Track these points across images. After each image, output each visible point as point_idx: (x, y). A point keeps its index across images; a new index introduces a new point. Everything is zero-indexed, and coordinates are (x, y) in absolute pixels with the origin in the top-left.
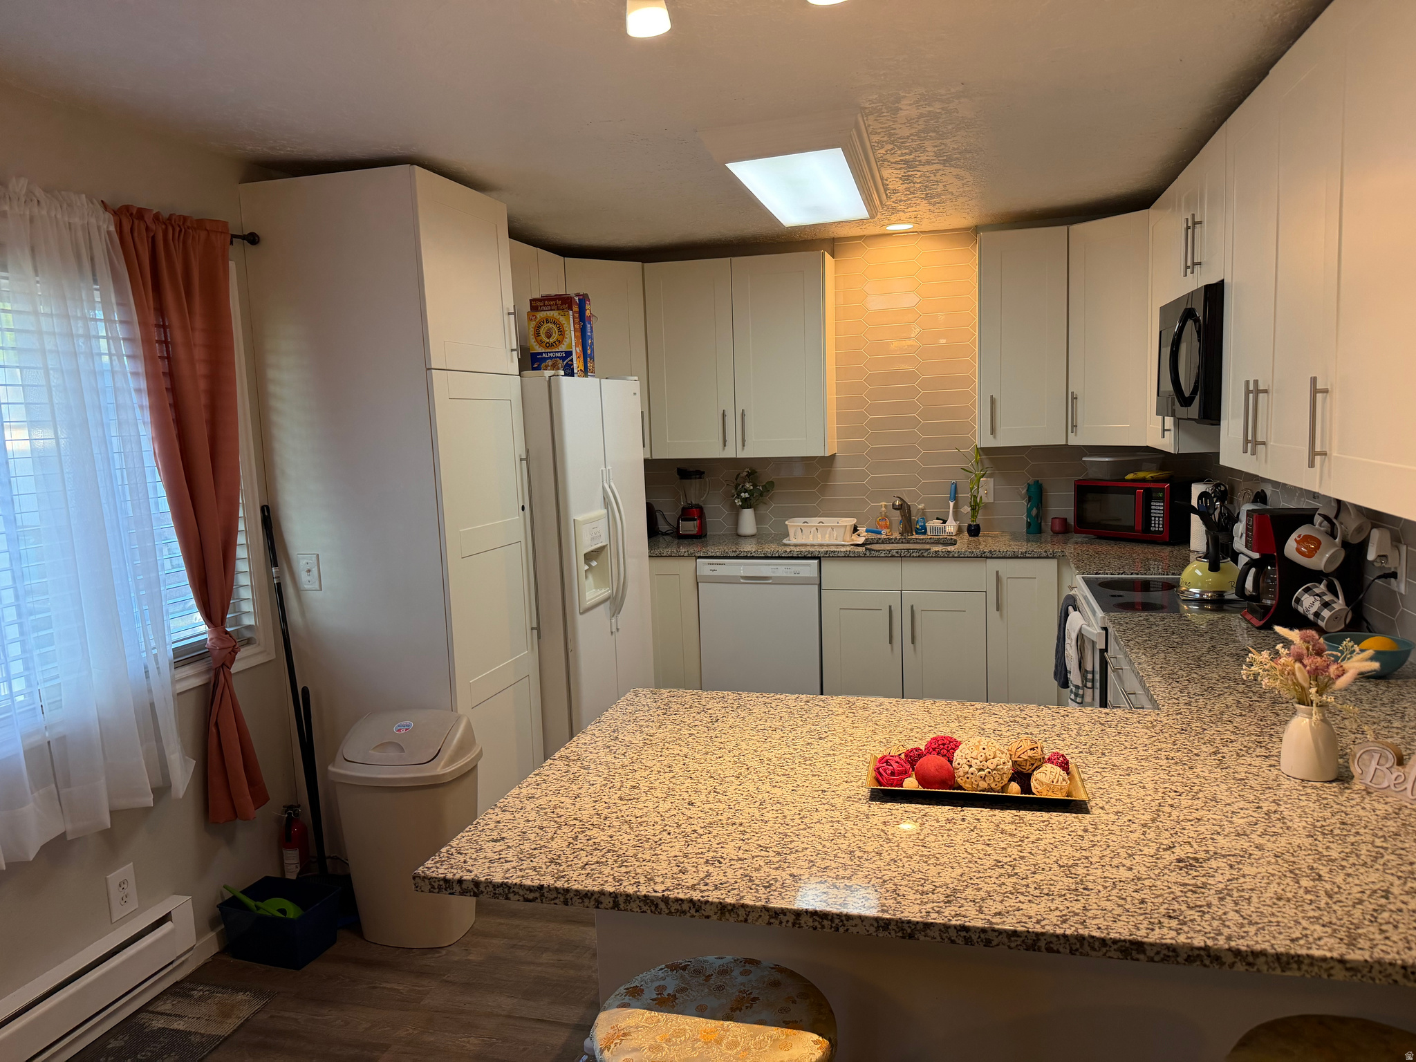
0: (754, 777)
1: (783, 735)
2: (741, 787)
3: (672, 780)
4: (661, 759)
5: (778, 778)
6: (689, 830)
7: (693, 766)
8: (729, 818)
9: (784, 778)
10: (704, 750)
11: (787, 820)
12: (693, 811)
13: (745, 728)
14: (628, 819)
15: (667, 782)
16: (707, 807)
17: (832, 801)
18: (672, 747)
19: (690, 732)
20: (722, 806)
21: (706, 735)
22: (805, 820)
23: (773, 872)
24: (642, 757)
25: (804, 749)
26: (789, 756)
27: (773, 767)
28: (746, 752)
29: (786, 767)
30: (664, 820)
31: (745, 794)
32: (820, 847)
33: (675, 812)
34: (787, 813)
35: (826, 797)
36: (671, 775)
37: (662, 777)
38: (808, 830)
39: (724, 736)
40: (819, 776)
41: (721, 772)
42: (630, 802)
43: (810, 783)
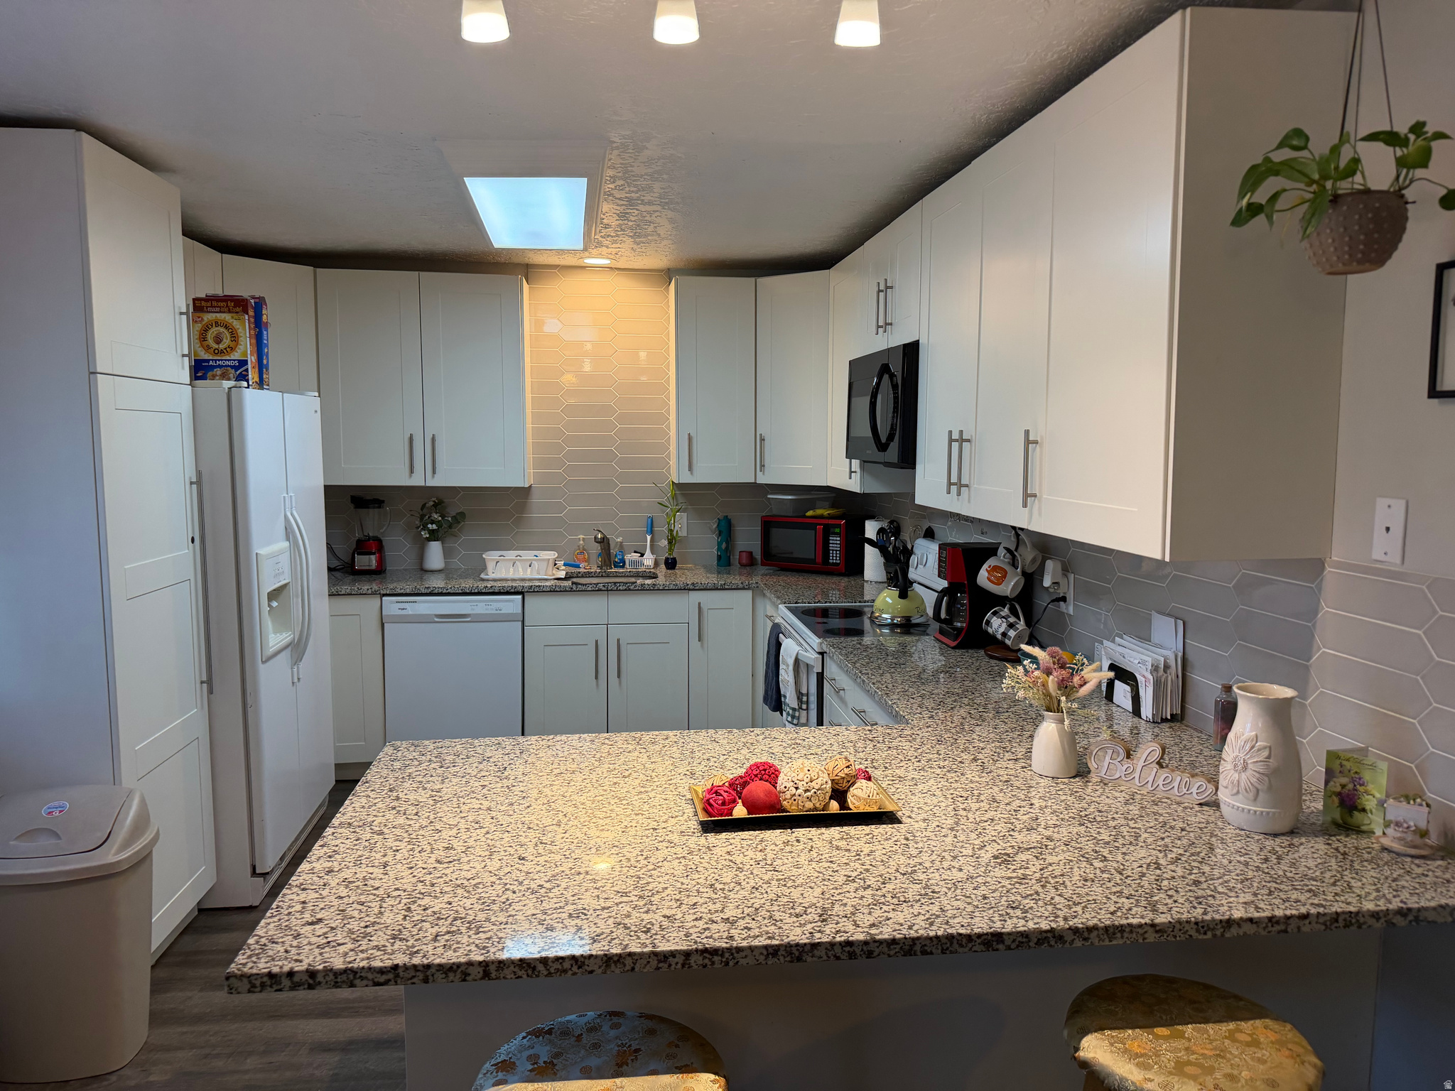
0: (576, 822)
1: (584, 777)
2: (567, 835)
3: (487, 836)
4: (463, 815)
5: (602, 821)
6: (533, 885)
7: (504, 820)
8: (571, 869)
9: (608, 821)
10: (507, 801)
11: (633, 862)
12: (528, 866)
13: (541, 774)
14: (459, 882)
15: (484, 839)
16: (541, 860)
17: (667, 838)
18: (469, 801)
19: (480, 784)
20: (558, 857)
21: (500, 785)
22: (650, 860)
23: (644, 916)
24: (439, 815)
25: (613, 789)
26: (601, 798)
27: (590, 811)
28: (555, 798)
29: (604, 809)
30: (500, 879)
31: (576, 841)
32: (679, 885)
33: (509, 869)
34: (628, 855)
35: (660, 835)
36: (484, 831)
37: (474, 834)
38: (659, 870)
39: (521, 784)
40: (642, 815)
41: (538, 822)
42: (451, 865)
43: (637, 823)
